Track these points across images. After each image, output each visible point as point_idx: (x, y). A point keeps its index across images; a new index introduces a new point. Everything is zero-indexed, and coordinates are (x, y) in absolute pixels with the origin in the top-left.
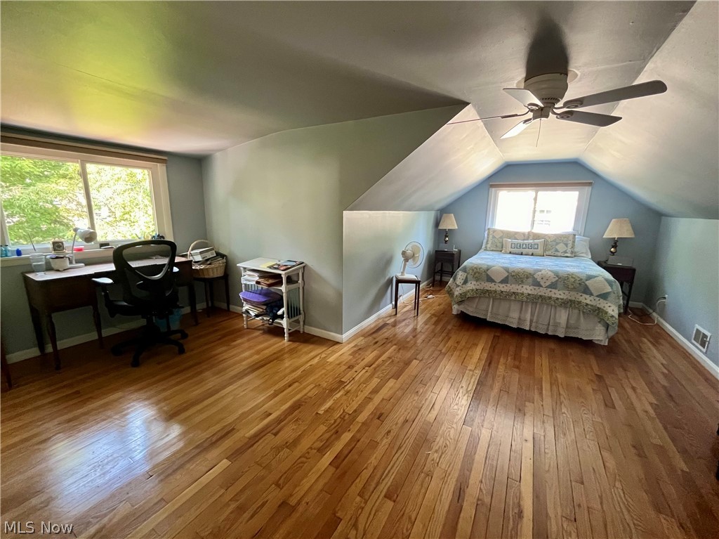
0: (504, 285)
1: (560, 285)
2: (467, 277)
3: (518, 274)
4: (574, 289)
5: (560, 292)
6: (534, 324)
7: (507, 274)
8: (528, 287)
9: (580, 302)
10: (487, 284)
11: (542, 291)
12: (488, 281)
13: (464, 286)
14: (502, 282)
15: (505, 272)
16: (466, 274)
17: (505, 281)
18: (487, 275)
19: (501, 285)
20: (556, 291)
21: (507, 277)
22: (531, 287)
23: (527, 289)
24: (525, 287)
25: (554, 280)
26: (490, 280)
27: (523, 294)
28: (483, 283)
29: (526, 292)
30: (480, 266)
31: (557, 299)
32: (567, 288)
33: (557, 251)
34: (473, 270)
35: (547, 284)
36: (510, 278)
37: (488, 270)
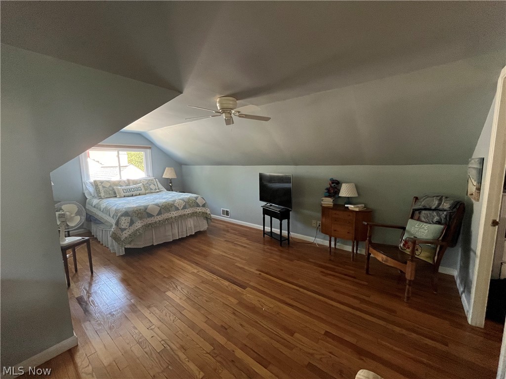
0: (160, 216)
1: (187, 206)
2: (131, 220)
3: (166, 206)
4: (193, 206)
5: (189, 210)
6: (180, 234)
7: (159, 208)
8: (173, 212)
9: (196, 212)
10: (148, 219)
11: (180, 213)
12: (149, 217)
13: (131, 227)
14: (158, 215)
15: (158, 207)
16: (130, 218)
17: (160, 213)
18: (147, 213)
19: (158, 217)
20: (187, 210)
21: (160, 211)
22: (176, 212)
23: (174, 214)
24: (172, 213)
25: (184, 204)
26: (150, 215)
27: (172, 218)
28: (145, 220)
29: (173, 216)
30: (139, 208)
31: (188, 214)
32: (190, 206)
33: (151, 189)
34: (135, 212)
35: (182, 207)
36: (162, 210)
37: (146, 209)
